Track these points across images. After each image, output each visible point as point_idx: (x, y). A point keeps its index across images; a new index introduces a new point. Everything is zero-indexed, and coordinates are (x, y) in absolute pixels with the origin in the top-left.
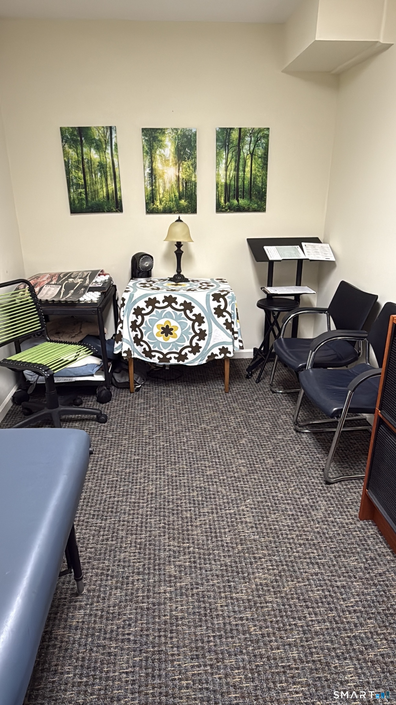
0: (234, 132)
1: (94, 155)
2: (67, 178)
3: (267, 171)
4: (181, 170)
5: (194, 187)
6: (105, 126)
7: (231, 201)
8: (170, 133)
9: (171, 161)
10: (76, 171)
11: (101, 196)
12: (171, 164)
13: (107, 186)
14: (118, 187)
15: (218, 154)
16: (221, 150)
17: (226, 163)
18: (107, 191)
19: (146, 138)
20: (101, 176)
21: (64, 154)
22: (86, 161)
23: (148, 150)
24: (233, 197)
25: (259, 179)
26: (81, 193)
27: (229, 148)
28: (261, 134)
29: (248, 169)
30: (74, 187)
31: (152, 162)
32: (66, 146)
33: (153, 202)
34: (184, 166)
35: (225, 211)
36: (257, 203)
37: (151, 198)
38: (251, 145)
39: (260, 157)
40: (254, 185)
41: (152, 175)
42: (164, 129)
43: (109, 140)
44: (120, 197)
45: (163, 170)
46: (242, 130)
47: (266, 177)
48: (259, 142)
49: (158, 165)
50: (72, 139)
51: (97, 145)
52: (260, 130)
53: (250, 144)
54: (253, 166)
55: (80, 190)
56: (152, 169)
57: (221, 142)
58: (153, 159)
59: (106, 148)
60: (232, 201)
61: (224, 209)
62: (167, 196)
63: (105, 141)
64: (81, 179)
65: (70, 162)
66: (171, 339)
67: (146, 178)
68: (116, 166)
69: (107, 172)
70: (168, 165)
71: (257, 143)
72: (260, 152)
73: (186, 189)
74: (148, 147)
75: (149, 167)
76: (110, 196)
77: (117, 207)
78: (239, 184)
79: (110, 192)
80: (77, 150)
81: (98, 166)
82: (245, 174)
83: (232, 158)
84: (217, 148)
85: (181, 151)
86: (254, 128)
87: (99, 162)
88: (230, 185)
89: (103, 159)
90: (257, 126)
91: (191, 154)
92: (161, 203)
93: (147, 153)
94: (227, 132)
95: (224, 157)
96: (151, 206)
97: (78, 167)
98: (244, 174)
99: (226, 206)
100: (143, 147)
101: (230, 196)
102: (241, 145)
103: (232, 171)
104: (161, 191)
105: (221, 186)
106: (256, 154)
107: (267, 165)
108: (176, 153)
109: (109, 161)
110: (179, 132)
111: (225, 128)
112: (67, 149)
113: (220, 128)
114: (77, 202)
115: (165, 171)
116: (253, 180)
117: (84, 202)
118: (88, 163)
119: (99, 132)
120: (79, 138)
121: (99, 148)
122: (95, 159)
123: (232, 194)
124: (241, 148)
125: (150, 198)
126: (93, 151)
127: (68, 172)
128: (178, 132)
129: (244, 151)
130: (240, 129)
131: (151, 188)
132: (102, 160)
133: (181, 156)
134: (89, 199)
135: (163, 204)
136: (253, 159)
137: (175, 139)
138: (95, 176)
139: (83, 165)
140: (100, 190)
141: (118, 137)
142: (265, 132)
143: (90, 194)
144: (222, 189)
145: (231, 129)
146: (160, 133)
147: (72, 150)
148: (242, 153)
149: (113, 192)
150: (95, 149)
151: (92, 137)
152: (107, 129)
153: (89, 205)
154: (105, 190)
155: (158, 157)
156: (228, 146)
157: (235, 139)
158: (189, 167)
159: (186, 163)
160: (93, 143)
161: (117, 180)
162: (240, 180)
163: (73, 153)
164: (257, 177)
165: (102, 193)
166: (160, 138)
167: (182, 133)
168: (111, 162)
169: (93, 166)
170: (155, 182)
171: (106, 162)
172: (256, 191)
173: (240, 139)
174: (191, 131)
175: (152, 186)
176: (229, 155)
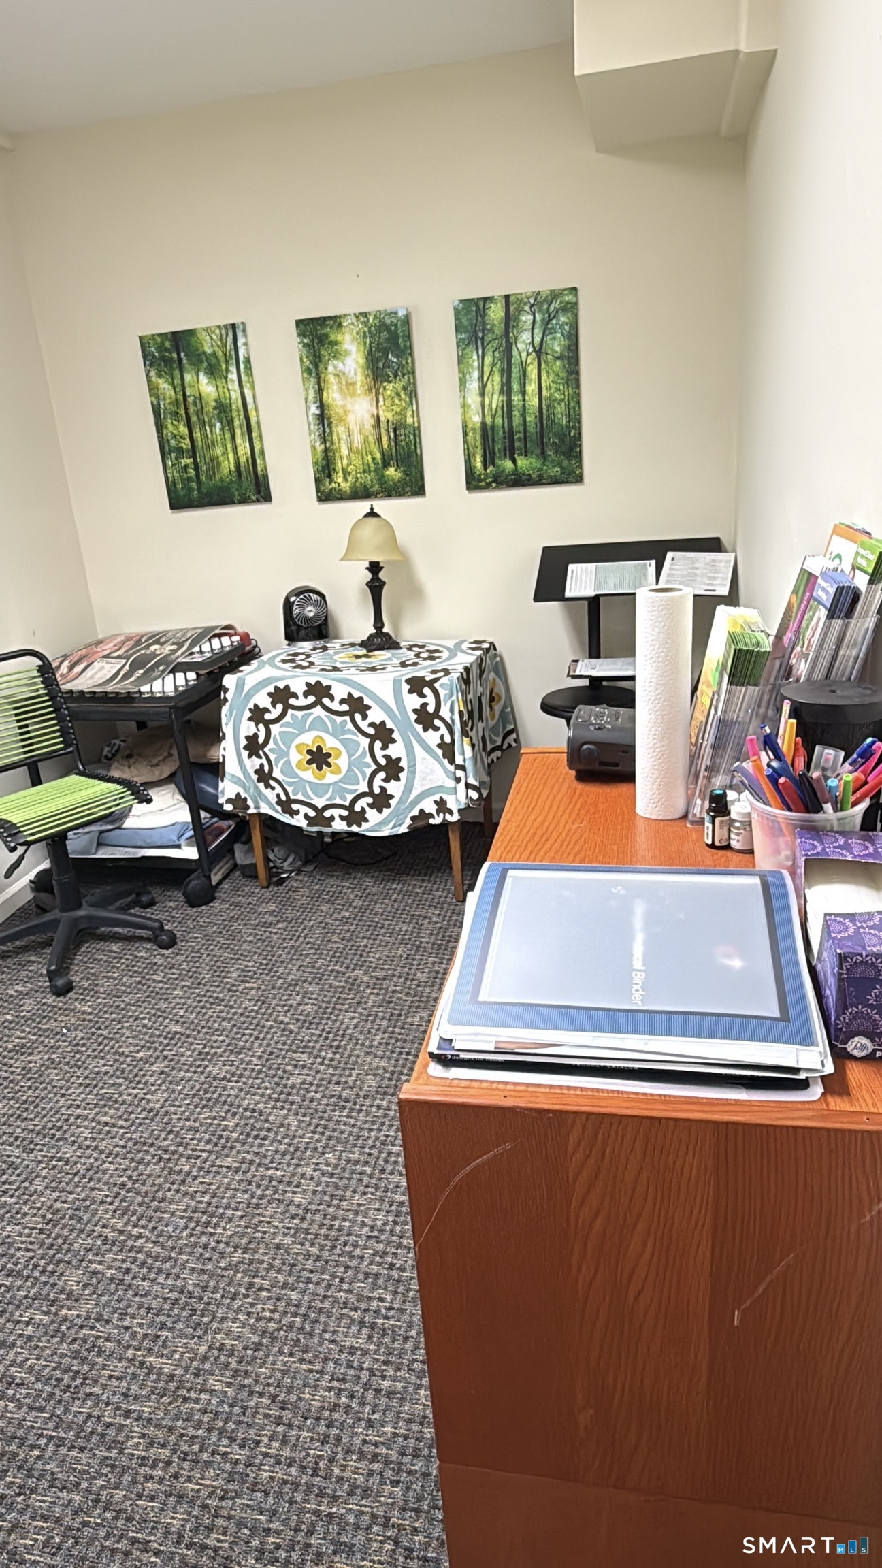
0: (492, 305)
1: (206, 387)
2: (158, 437)
3: (578, 386)
4: (381, 403)
5: (412, 437)
6: (222, 323)
7: (498, 462)
8: (352, 324)
9: (359, 384)
10: (175, 423)
11: (226, 471)
12: (359, 392)
13: (235, 448)
14: (257, 449)
15: (461, 360)
16: (468, 350)
17: (481, 377)
18: (237, 459)
19: (306, 341)
20: (222, 429)
21: (150, 390)
22: (191, 400)
23: (311, 367)
24: (502, 454)
25: (560, 409)
26: (186, 466)
27: (485, 343)
28: (556, 304)
29: (532, 387)
30: (173, 455)
31: (320, 391)
32: (153, 373)
33: (329, 476)
34: (388, 392)
35: (487, 487)
36: (560, 465)
37: (325, 468)
38: (536, 331)
39: (558, 358)
40: (549, 423)
41: (323, 418)
42: (340, 317)
43: (233, 353)
44: (265, 469)
45: (344, 406)
46: (512, 299)
47: (579, 403)
48: (554, 322)
49: (333, 396)
50: (163, 358)
51: (209, 365)
52: (555, 295)
53: (533, 329)
54: (544, 377)
55: (184, 462)
56: (322, 406)
57: (465, 332)
58: (322, 385)
59: (227, 370)
60: (500, 463)
61: (483, 483)
62: (357, 462)
63: (225, 355)
64: (184, 439)
65: (162, 406)
66: (330, 777)
67: (312, 427)
68: (250, 406)
69: (232, 420)
70: (353, 395)
71: (549, 326)
72: (557, 345)
73: (396, 442)
74: (311, 358)
75: (315, 402)
76: (243, 470)
77: (258, 492)
78: (514, 424)
79: (243, 460)
80: (173, 379)
81: (215, 408)
82: (527, 398)
83: (494, 365)
84: (458, 346)
85: (377, 363)
86: (539, 292)
87: (216, 401)
88: (493, 427)
89: (224, 393)
90: (545, 287)
91: (400, 366)
92: (345, 479)
93: (309, 371)
94: (477, 305)
95: (476, 364)
96: (328, 486)
97: (177, 413)
98: (524, 400)
99: (487, 476)
100: (301, 360)
101: (494, 453)
102: (511, 335)
103: (496, 397)
104: (345, 451)
105: (474, 430)
106: (549, 351)
107: (578, 373)
108: (368, 368)
109: (235, 395)
110: (371, 320)
111: (473, 299)
112: (154, 379)
113: (461, 301)
114: (180, 486)
115: (349, 407)
116: (544, 411)
117: (194, 485)
118: (195, 403)
119: (211, 338)
120: (175, 355)
121: (214, 371)
122: (208, 395)
123: (498, 447)
124: (512, 340)
125: (323, 467)
126: (203, 379)
127: (160, 427)
128: (368, 320)
129: (521, 346)
130: (507, 297)
131: (322, 447)
132: (222, 395)
133: (380, 372)
134: (203, 478)
135: (350, 478)
136: (543, 363)
137: (365, 336)
138: (211, 431)
139: (186, 409)
140: (221, 459)
141: (249, 343)
142: (567, 299)
143: (204, 468)
144: (476, 438)
145: (485, 299)
146: (332, 327)
147: (163, 380)
148: (515, 352)
149: (248, 461)
150: (206, 373)
151: (197, 350)
152: (226, 329)
153: (204, 491)
154: (231, 456)
155: (331, 378)
156: (482, 339)
157: (496, 322)
158: (398, 394)
159: (391, 385)
160: (202, 362)
161: (255, 434)
162: (516, 413)
163: (166, 386)
164: (556, 404)
165: (227, 465)
166: (332, 337)
167: (377, 322)
168: (240, 398)
169: (205, 410)
170: (331, 433)
171: (230, 399)
172: (555, 435)
173: (510, 320)
174: (396, 313)
175: (324, 441)
176: (486, 358)
